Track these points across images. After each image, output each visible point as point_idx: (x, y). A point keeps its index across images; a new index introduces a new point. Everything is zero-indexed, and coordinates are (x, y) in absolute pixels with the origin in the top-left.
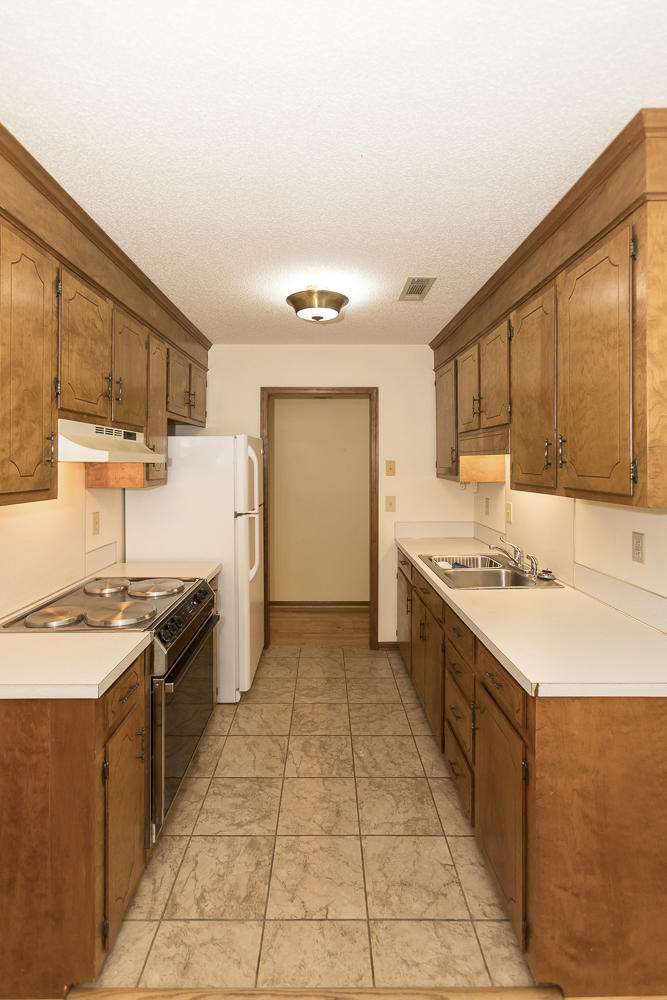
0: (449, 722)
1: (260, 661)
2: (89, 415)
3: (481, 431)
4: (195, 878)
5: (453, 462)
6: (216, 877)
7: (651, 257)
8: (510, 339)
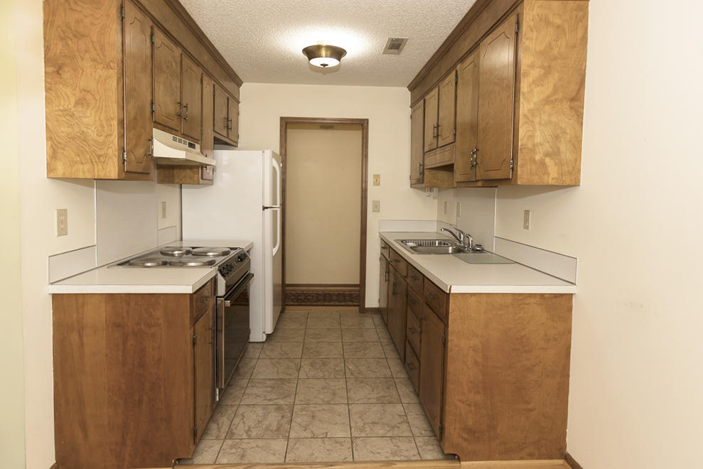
0: (409, 341)
1: (278, 320)
2: (169, 128)
3: (438, 149)
4: (244, 422)
5: (421, 174)
6: (256, 422)
7: (525, 34)
8: (456, 83)
